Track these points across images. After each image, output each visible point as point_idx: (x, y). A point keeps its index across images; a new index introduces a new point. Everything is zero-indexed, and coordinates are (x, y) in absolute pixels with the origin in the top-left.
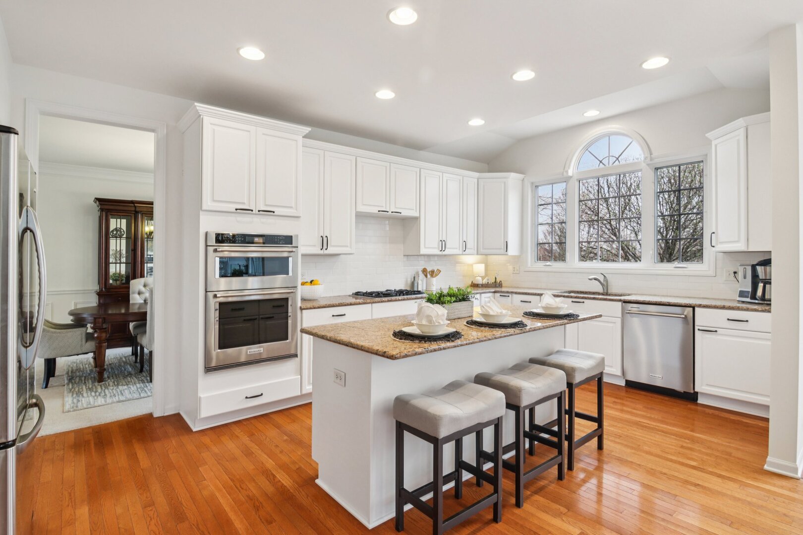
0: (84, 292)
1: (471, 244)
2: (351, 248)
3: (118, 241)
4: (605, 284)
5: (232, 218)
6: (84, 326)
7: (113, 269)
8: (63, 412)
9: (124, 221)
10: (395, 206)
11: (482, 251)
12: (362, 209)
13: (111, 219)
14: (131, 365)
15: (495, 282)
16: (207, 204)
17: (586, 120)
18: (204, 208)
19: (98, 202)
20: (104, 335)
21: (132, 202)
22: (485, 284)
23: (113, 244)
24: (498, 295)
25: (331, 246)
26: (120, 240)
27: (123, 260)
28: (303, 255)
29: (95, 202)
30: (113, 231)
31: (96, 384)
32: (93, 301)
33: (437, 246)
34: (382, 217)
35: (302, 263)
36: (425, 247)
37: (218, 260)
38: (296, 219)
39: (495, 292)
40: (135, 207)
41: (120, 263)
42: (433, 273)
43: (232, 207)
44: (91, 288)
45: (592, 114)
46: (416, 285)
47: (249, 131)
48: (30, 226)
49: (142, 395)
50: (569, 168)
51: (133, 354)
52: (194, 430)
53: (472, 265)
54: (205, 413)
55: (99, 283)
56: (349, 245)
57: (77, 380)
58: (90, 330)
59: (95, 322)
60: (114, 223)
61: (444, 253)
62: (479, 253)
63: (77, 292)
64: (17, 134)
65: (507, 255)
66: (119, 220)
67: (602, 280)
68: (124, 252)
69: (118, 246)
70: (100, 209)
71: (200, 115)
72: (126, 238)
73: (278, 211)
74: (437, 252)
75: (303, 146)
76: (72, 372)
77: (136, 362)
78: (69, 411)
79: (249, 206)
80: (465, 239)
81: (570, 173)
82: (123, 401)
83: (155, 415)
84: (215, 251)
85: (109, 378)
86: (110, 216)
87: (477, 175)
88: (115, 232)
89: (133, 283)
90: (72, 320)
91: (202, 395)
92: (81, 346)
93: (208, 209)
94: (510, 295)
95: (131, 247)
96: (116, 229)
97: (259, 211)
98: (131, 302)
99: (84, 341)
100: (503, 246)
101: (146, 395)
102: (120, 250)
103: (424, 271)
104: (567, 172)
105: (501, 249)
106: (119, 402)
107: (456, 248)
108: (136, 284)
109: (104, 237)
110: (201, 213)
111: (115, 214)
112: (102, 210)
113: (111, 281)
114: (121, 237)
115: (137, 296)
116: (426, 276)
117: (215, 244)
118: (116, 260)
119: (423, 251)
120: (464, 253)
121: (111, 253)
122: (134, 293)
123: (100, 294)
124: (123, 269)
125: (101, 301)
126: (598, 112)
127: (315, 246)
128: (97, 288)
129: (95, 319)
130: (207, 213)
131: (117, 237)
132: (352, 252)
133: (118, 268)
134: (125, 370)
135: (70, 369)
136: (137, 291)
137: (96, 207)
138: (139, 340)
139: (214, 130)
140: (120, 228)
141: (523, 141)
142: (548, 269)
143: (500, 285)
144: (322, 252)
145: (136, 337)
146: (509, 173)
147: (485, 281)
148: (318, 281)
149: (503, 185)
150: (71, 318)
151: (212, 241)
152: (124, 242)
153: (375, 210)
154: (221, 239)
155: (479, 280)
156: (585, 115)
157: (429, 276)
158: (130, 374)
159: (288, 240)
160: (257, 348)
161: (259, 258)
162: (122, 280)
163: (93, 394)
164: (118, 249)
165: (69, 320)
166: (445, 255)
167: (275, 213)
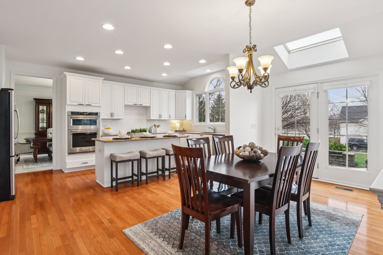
0: (30, 133)
1: (173, 115)
2: (122, 117)
3: (43, 114)
4: (215, 130)
5: (77, 107)
6: (30, 143)
7: (41, 125)
8: (23, 169)
9: (45, 107)
10: (140, 102)
11: (177, 118)
12: (126, 103)
13: (40, 106)
14: (47, 158)
15: (184, 130)
16: (68, 102)
17: (207, 73)
18: (67, 104)
19: (35, 100)
20: (37, 147)
21: (48, 100)
22: (180, 131)
23: (41, 115)
24: (181, 134)
25: (115, 116)
26: (44, 114)
27: (45, 121)
28: (102, 119)
29: (34, 100)
30: (41, 110)
31: (34, 163)
32: (33, 136)
33: (158, 117)
34: (135, 106)
35: (102, 122)
36: (153, 117)
37: (72, 120)
38: (100, 107)
39: (180, 133)
40: (49, 101)
41: (44, 123)
42: (158, 126)
43: (77, 104)
44: (32, 132)
45: (208, 71)
46: (151, 130)
47: (82, 80)
48: (16, 110)
49: (50, 166)
50: (205, 89)
51: (48, 156)
52: (65, 172)
53: (175, 124)
54: (68, 167)
55: (35, 130)
56: (122, 116)
57: (28, 162)
58: (32, 146)
59: (33, 142)
60: (41, 108)
61: (161, 119)
62: (176, 119)
63: (27, 133)
64: (14, 90)
65: (186, 120)
66: (43, 106)
67: (213, 129)
68: (45, 118)
69: (43, 116)
70: (36, 102)
71: (66, 76)
72: (46, 113)
73: (92, 104)
74: (158, 118)
75: (102, 83)
76: (26, 160)
77: (49, 158)
78: (25, 169)
79: (83, 103)
80: (170, 114)
81: (206, 91)
82: (43, 167)
83: (53, 170)
84: (71, 117)
85: (39, 161)
86: (39, 105)
87: (175, 91)
88: (42, 111)
89: (48, 129)
90: (25, 142)
91: (67, 161)
92: (29, 150)
93: (68, 104)
94: (184, 134)
95: (48, 117)
96: (42, 110)
97: (86, 105)
98: (47, 136)
99: (30, 148)
100: (185, 117)
101: (51, 165)
102: (44, 118)
103: (155, 125)
104: (205, 90)
105: (184, 118)
106: (42, 167)
107: (166, 117)
108: (49, 130)
109: (37, 113)
110: (66, 105)
111: (42, 104)
112: (36, 103)
113: (40, 130)
114: (44, 113)
115: (50, 134)
116: (155, 127)
117: (71, 115)
118: (42, 121)
119: (152, 118)
120: (170, 119)
121: (40, 119)
122: (48, 133)
123: (36, 134)
124: (45, 125)
125: (36, 137)
126: (210, 71)
127: (108, 116)
128: (35, 132)
129: (34, 141)
130: (68, 105)
131: (42, 113)
132: (123, 118)
133: (43, 125)
134: (45, 160)
135: (25, 160)
136: (50, 132)
137: (34, 102)
138: (50, 149)
139: (70, 80)
140: (44, 109)
141: (193, 79)
142: (200, 125)
143: (185, 131)
144: (111, 118)
145: (49, 149)
146: (186, 90)
147: (180, 130)
148: (110, 128)
149: (184, 95)
150: (25, 141)
151: (70, 114)
152: (45, 115)
153: (132, 104)
154: (73, 113)
155: (178, 129)
156: (206, 71)
157: (156, 127)
158: (47, 161)
159: (96, 114)
160: (85, 148)
161: (89, 120)
162: (44, 129)
163: (33, 165)
164: (43, 117)
165: (24, 142)
166: (161, 120)
167: (92, 105)
